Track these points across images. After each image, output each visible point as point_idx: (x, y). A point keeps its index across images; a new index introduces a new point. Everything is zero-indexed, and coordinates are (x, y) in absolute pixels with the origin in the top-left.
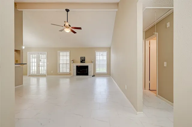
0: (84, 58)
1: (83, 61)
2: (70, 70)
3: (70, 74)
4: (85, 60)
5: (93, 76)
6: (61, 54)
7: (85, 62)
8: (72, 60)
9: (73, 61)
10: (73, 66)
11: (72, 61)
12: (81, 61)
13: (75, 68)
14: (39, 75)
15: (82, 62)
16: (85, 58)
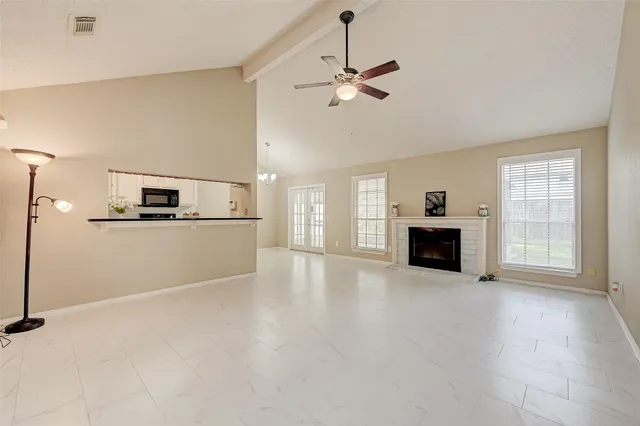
0: (441, 196)
1: (436, 207)
2: (388, 243)
3: (387, 256)
4: (444, 206)
5: (483, 279)
6: (363, 185)
7: (444, 215)
8: (395, 207)
9: (398, 210)
10: (397, 228)
11: (395, 210)
12: (427, 210)
13: (405, 236)
14: (310, 250)
15: (432, 215)
16: (444, 198)
